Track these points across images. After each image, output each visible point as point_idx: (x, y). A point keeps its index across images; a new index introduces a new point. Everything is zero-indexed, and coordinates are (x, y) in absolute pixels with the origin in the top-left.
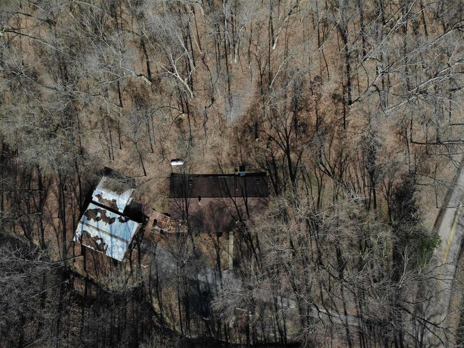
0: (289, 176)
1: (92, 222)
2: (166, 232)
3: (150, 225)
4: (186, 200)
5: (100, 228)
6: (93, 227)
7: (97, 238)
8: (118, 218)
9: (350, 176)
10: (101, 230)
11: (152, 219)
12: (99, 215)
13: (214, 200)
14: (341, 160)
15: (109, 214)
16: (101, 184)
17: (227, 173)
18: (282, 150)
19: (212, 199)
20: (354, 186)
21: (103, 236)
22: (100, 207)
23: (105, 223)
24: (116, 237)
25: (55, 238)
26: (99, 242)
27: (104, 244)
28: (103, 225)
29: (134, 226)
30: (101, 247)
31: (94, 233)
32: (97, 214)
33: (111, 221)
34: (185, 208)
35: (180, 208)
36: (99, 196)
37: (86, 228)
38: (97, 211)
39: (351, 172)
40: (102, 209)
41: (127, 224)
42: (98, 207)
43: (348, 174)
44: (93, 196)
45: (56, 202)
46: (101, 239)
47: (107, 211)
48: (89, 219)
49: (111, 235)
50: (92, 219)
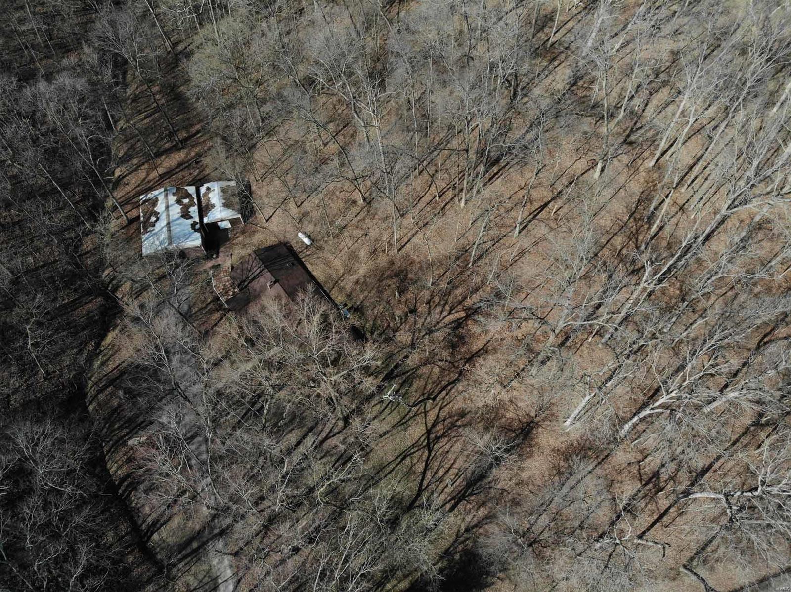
0: (386, 373)
1: (172, 199)
2: (212, 286)
3: (210, 264)
5: (170, 209)
6: (168, 203)
7: (156, 214)
8: (195, 222)
9: (448, 452)
10: (168, 211)
11: (219, 261)
12: (186, 201)
14: (457, 421)
15: (194, 210)
16: (224, 184)
17: (333, 297)
20: (438, 470)
21: (163, 217)
22: (195, 198)
23: (180, 211)
24: (169, 230)
25: (133, 187)
26: (153, 219)
27: (154, 226)
28: (176, 210)
29: (195, 241)
30: (148, 225)
31: (160, 208)
32: (185, 198)
33: (186, 215)
35: (250, 271)
36: (208, 189)
37: (161, 198)
38: (189, 195)
39: (452, 449)
40: (195, 201)
41: (192, 233)
42: (195, 196)
43: (447, 447)
44: (206, 185)
46: (158, 219)
47: (196, 207)
48: (174, 194)
49: (168, 224)
50: (175, 198)
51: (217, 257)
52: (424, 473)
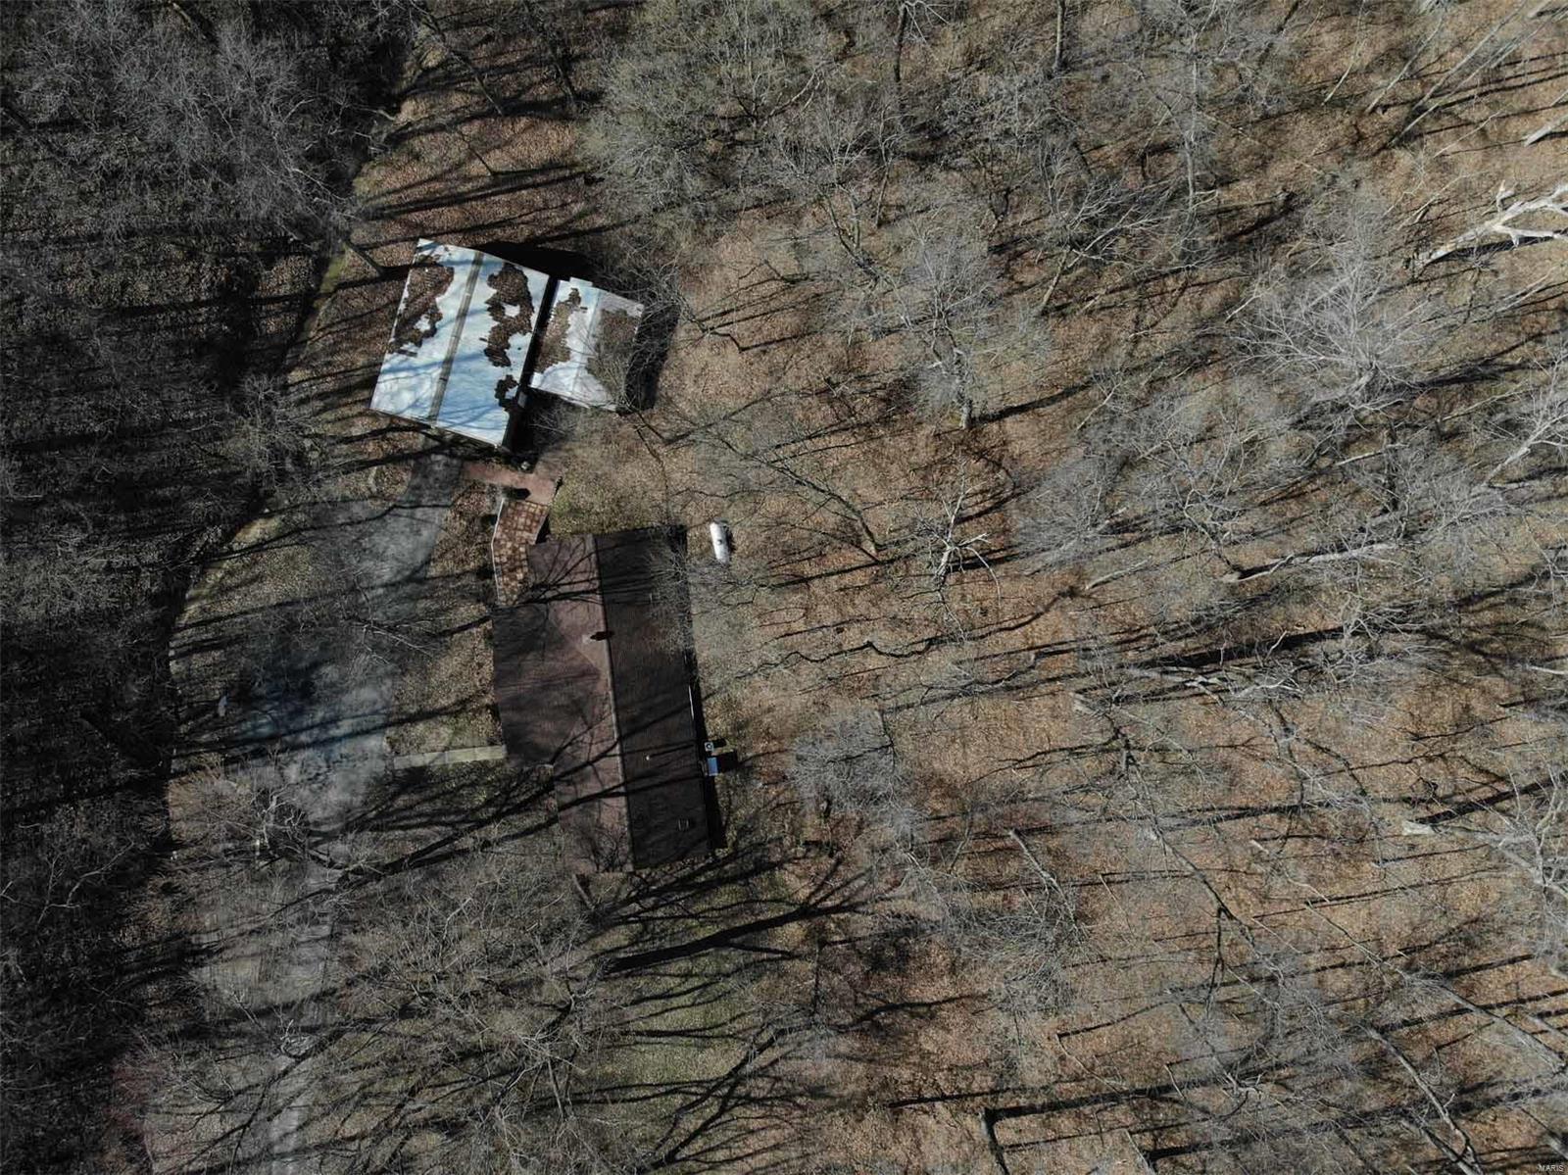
0: (723, 927)
1: (485, 292)
2: (490, 533)
3: (508, 478)
4: (593, 591)
5: (469, 320)
6: (469, 299)
7: (435, 316)
8: (510, 378)
9: (752, 1132)
10: (462, 325)
11: (529, 482)
12: (512, 311)
13: (604, 685)
14: (801, 1095)
15: (520, 342)
16: (618, 302)
18: (807, 891)
19: (606, 675)
20: (718, 1148)
21: (446, 333)
22: (537, 310)
23: (486, 334)
24: (444, 379)
26: (424, 325)
27: (419, 344)
28: (482, 327)
29: (491, 429)
30: (408, 336)
31: (448, 303)
32: (513, 303)
33: (496, 352)
34: (567, 589)
35: (568, 573)
36: (575, 298)
37: (461, 276)
38: (523, 299)
39: (763, 1133)
40: (534, 318)
41: (493, 407)
42: (537, 304)
43: (754, 1125)
44: (575, 283)
45: (546, 155)
46: (432, 333)
47: (528, 338)
48: (492, 281)
49: (448, 361)
50: (493, 291)
51: (530, 470)
52: (693, 1136)
